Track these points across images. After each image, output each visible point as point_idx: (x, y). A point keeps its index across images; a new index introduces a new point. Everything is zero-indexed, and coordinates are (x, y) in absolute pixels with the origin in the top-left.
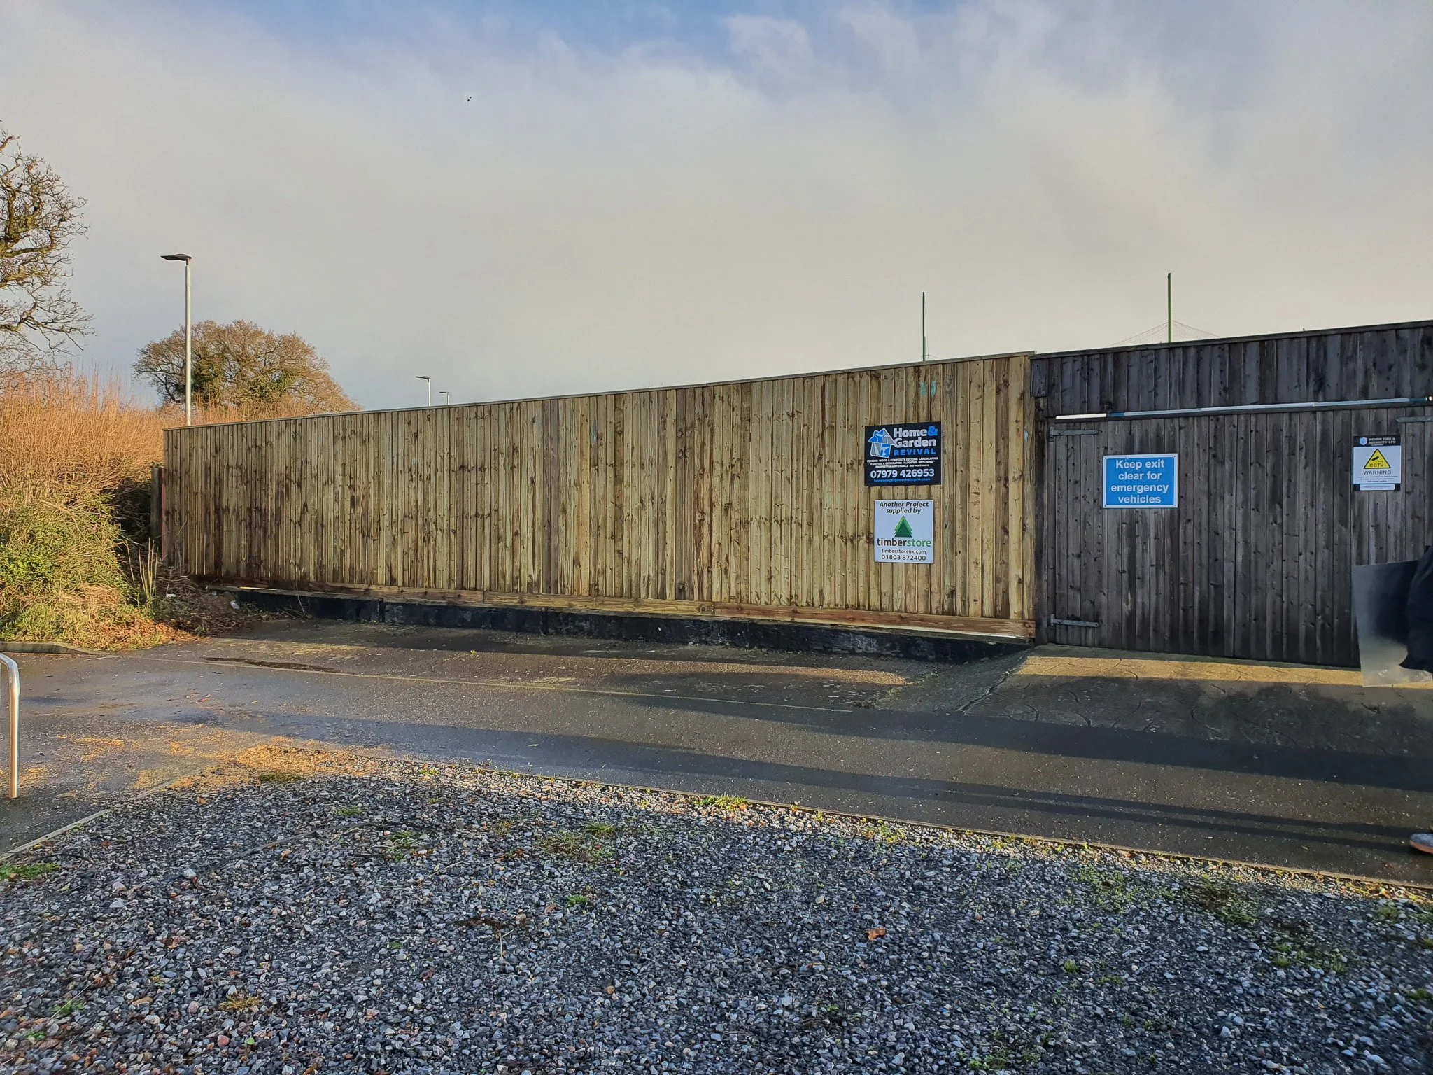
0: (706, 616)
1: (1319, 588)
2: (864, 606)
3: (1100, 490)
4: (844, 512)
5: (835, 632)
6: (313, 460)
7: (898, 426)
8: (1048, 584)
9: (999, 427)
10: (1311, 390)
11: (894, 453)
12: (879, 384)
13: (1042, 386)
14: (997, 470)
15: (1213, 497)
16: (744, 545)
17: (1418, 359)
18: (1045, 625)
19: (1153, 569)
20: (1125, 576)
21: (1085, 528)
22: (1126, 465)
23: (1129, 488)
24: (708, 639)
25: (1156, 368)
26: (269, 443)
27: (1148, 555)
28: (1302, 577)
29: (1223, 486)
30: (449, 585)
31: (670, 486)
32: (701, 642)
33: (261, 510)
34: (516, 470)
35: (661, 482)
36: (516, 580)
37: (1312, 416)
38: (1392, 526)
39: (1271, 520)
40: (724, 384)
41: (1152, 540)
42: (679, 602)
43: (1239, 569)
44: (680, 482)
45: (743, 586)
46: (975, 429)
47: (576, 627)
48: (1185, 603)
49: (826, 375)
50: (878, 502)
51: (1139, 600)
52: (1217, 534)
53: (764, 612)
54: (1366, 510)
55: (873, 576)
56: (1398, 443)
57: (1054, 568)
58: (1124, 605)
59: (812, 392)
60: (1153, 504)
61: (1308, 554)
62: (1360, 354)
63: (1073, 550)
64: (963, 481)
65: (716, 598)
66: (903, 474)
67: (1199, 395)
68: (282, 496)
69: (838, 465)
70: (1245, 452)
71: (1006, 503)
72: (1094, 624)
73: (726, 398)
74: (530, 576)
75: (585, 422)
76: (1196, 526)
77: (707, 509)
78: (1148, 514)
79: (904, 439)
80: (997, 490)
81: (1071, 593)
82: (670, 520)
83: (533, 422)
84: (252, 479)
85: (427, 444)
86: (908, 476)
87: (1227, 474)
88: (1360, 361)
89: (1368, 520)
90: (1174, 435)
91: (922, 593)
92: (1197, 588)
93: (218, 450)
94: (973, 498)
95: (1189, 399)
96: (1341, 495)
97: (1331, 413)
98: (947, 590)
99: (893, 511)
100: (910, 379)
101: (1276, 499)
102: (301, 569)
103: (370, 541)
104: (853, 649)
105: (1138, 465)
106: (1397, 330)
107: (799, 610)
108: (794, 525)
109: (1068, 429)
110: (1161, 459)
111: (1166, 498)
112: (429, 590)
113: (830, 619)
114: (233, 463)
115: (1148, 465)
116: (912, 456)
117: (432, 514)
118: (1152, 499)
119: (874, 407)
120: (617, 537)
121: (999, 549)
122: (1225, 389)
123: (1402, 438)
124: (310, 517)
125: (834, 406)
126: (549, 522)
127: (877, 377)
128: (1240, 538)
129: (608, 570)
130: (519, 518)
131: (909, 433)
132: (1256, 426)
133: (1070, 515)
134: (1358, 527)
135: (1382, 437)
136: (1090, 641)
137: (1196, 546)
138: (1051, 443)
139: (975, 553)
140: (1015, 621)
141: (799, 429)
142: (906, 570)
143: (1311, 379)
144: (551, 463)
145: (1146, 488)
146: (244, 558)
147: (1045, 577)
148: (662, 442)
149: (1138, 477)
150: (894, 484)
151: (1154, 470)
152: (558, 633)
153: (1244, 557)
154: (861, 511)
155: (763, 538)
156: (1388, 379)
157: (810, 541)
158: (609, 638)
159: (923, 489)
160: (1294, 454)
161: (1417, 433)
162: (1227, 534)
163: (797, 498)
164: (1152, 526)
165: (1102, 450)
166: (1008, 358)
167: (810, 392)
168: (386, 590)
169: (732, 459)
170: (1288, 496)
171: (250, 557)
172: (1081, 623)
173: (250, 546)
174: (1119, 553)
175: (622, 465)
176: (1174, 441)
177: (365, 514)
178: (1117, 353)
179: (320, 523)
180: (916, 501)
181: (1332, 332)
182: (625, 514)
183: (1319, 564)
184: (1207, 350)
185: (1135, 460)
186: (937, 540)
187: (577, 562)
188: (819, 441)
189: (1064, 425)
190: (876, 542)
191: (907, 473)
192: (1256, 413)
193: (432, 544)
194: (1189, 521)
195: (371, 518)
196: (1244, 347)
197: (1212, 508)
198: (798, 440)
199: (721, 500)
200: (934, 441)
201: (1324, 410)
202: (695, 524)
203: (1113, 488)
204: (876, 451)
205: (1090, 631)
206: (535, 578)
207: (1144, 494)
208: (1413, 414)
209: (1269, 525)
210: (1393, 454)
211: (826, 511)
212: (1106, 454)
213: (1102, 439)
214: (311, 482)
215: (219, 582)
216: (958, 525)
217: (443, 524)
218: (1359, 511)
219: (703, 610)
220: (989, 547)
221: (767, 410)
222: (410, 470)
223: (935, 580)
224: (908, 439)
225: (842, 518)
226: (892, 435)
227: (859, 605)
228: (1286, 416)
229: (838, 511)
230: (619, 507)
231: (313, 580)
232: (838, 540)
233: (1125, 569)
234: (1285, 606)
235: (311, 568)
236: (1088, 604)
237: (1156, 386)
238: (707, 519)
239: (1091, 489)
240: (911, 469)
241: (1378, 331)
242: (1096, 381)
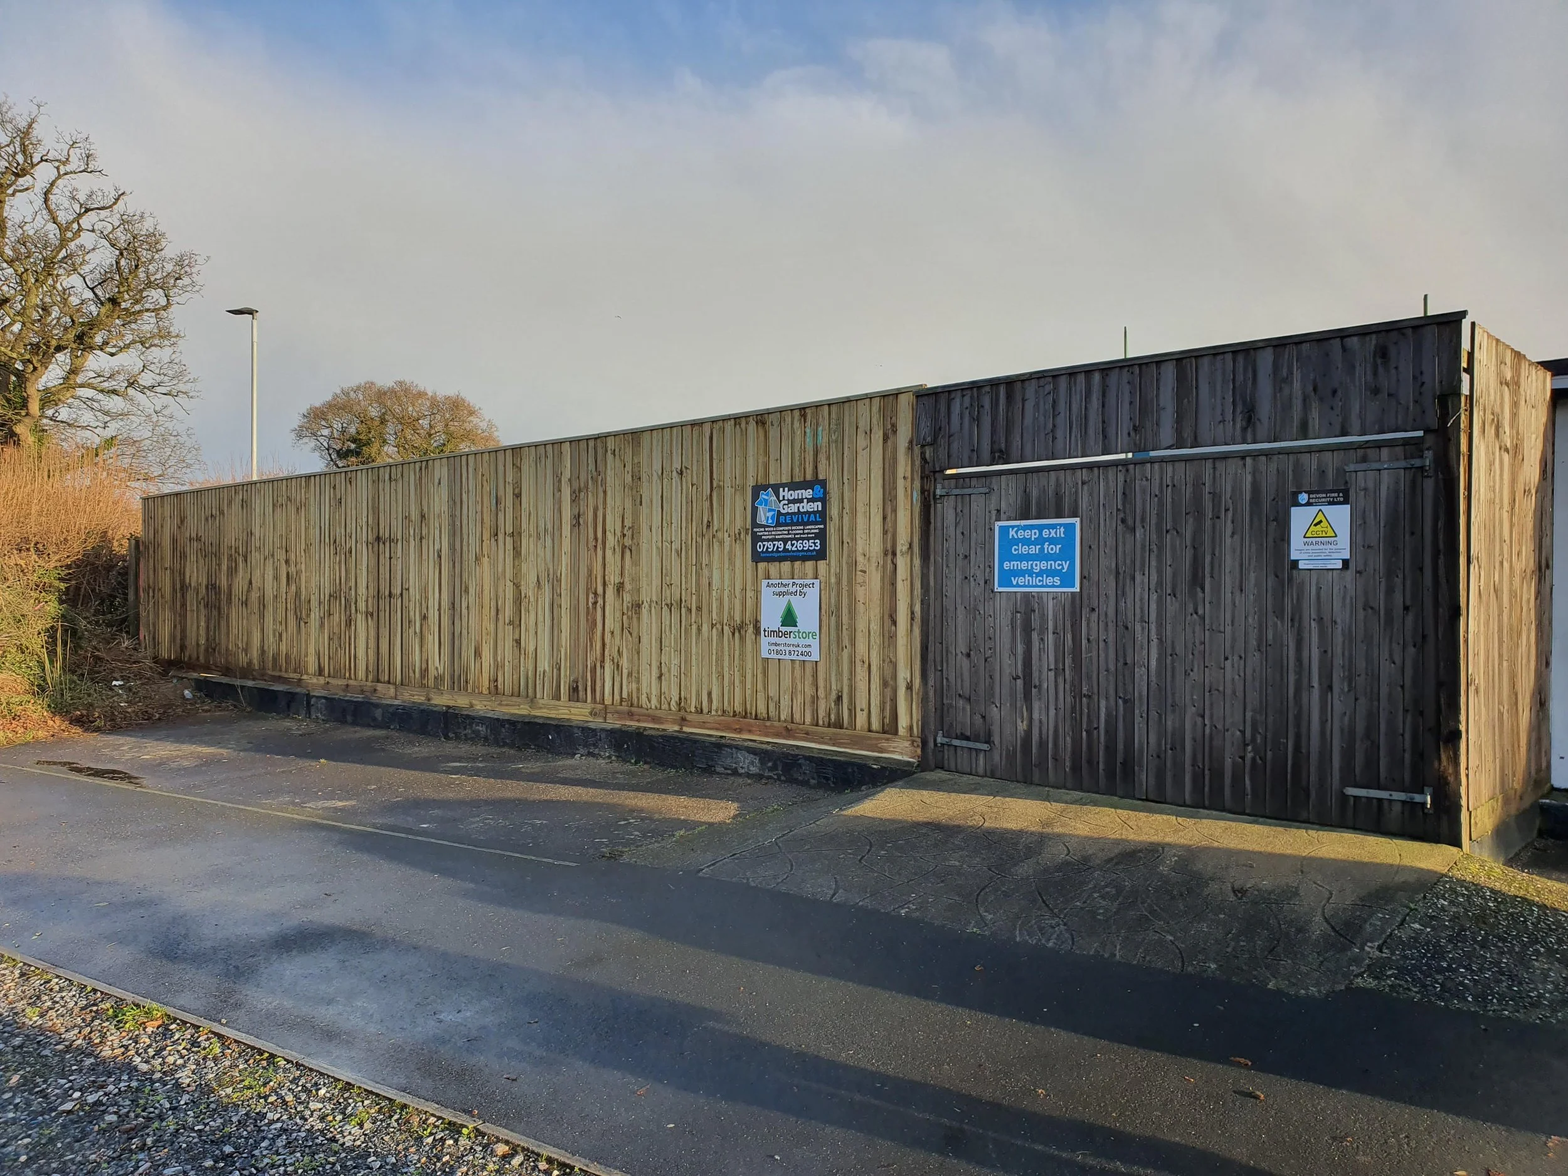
0: (597, 723)
1: (1249, 708)
2: (751, 714)
3: (991, 567)
4: (732, 595)
5: (719, 746)
6: (257, 531)
7: (783, 485)
8: (935, 691)
9: (887, 487)
10: (1238, 426)
11: (781, 520)
12: (766, 432)
13: (927, 430)
14: (884, 541)
15: (1123, 577)
16: (635, 634)
17: (1370, 377)
18: (931, 745)
19: (1052, 674)
20: (1020, 682)
21: (975, 618)
22: (1021, 534)
23: (1024, 565)
24: (596, 751)
25: (1054, 401)
26: (222, 513)
27: (1045, 658)
28: (1228, 691)
29: (1133, 562)
30: (367, 677)
31: (565, 560)
32: (590, 754)
33: (215, 588)
34: (424, 541)
35: (555, 555)
36: (425, 672)
37: (1241, 463)
38: (1339, 621)
39: (1191, 610)
40: (615, 435)
41: (1051, 636)
42: (572, 704)
43: (1153, 678)
44: (575, 557)
45: (634, 686)
46: (862, 487)
47: (473, 732)
48: (1089, 721)
49: (714, 421)
50: (765, 582)
51: (1036, 716)
52: (1127, 628)
53: (654, 719)
54: (1306, 594)
55: (760, 676)
56: (1345, 502)
57: (941, 671)
58: (1019, 721)
59: (700, 443)
60: (1051, 587)
61: (1236, 658)
62: (1297, 375)
63: (962, 648)
64: (849, 556)
65: (608, 701)
66: (789, 546)
67: (1105, 437)
68: (232, 571)
69: (726, 535)
70: (1160, 515)
71: (893, 584)
72: (985, 747)
73: (617, 450)
74: (437, 669)
75: (485, 483)
76: (1102, 618)
77: (600, 590)
78: (1045, 599)
79: (790, 502)
80: (884, 566)
81: (961, 702)
82: (565, 602)
83: (440, 483)
84: (211, 553)
85: (349, 511)
86: (794, 549)
87: (1138, 545)
88: (1297, 385)
89: (1309, 611)
90: (1076, 492)
91: (808, 699)
92: (1103, 703)
93: (182, 522)
94: (860, 577)
95: (1092, 443)
96: (1277, 576)
97: (1264, 458)
98: (834, 696)
99: (779, 594)
100: (796, 424)
101: (1197, 581)
102: (246, 655)
103: (302, 624)
104: (736, 768)
105: (1034, 535)
106: (1342, 338)
107: (689, 717)
108: (683, 610)
109: (956, 488)
110: (1061, 525)
111: (1067, 580)
112: (351, 682)
113: (717, 729)
114: (194, 535)
115: (1045, 533)
116: (798, 524)
117: (353, 592)
118: (1049, 580)
119: (760, 461)
120: (516, 623)
121: (886, 644)
122: (1135, 429)
123: (1352, 493)
124: (254, 595)
125: (722, 460)
126: (453, 604)
127: (764, 424)
128: (1154, 636)
129: (507, 663)
130: (427, 598)
131: (795, 494)
132: (1173, 478)
133: (959, 600)
134: (1296, 619)
135: (1326, 492)
136: (981, 770)
137: (1102, 644)
138: (939, 505)
139: (861, 647)
140: (903, 738)
141: (687, 488)
142: (793, 668)
143: (1239, 410)
144: (455, 531)
145: (1043, 565)
146: (202, 641)
147: (931, 682)
148: (557, 507)
149: (1034, 550)
150: (781, 560)
151: (1052, 541)
152: (458, 737)
153: (1159, 660)
154: (750, 594)
155: (654, 625)
156: (1332, 408)
157: (699, 630)
158: (503, 746)
159: (809, 565)
160: (1218, 517)
161: (1371, 485)
162: (1138, 627)
163: (686, 578)
164: (1050, 617)
165: (994, 513)
166: (896, 394)
167: (698, 443)
168: (315, 681)
169: (623, 527)
170: (1212, 577)
171: (207, 640)
172: (971, 745)
173: (208, 627)
174: (1014, 653)
175: (520, 534)
176: (1076, 501)
177: (298, 594)
178: (1010, 382)
179: (263, 605)
180: (801, 581)
181: (1261, 345)
182: (523, 595)
183: (1249, 671)
184: (1114, 376)
185: (1032, 527)
186: (823, 631)
187: (478, 653)
188: (707, 504)
189: (953, 482)
190: (762, 632)
191: (792, 545)
192: (1174, 460)
193: (353, 628)
194: (1093, 610)
195: (303, 598)
196: (1158, 368)
197: (1121, 593)
198: (687, 503)
199: (613, 578)
200: (819, 504)
201: (1256, 455)
202: (588, 608)
203: (1006, 565)
204: (764, 516)
205: (982, 756)
206: (441, 671)
207: (1040, 573)
208: (1364, 459)
209: (1189, 617)
210: (1340, 516)
211: (714, 593)
212: (998, 519)
213: (994, 498)
214: (255, 557)
215: (182, 668)
216: (845, 611)
217: (362, 606)
218: (1298, 599)
219: (595, 714)
220: (876, 640)
221: (657, 467)
222: (335, 542)
223: (821, 683)
224: (794, 501)
225: (730, 602)
226: (778, 497)
227: (746, 713)
228: (1209, 464)
229: (726, 593)
230: (517, 586)
231: (257, 667)
232: (726, 628)
233: (1020, 674)
234: (1207, 731)
235: (255, 653)
236: (978, 719)
237: (1054, 426)
238: (600, 601)
239: (982, 566)
240: (797, 540)
241: (1318, 341)
242: (987, 421)
